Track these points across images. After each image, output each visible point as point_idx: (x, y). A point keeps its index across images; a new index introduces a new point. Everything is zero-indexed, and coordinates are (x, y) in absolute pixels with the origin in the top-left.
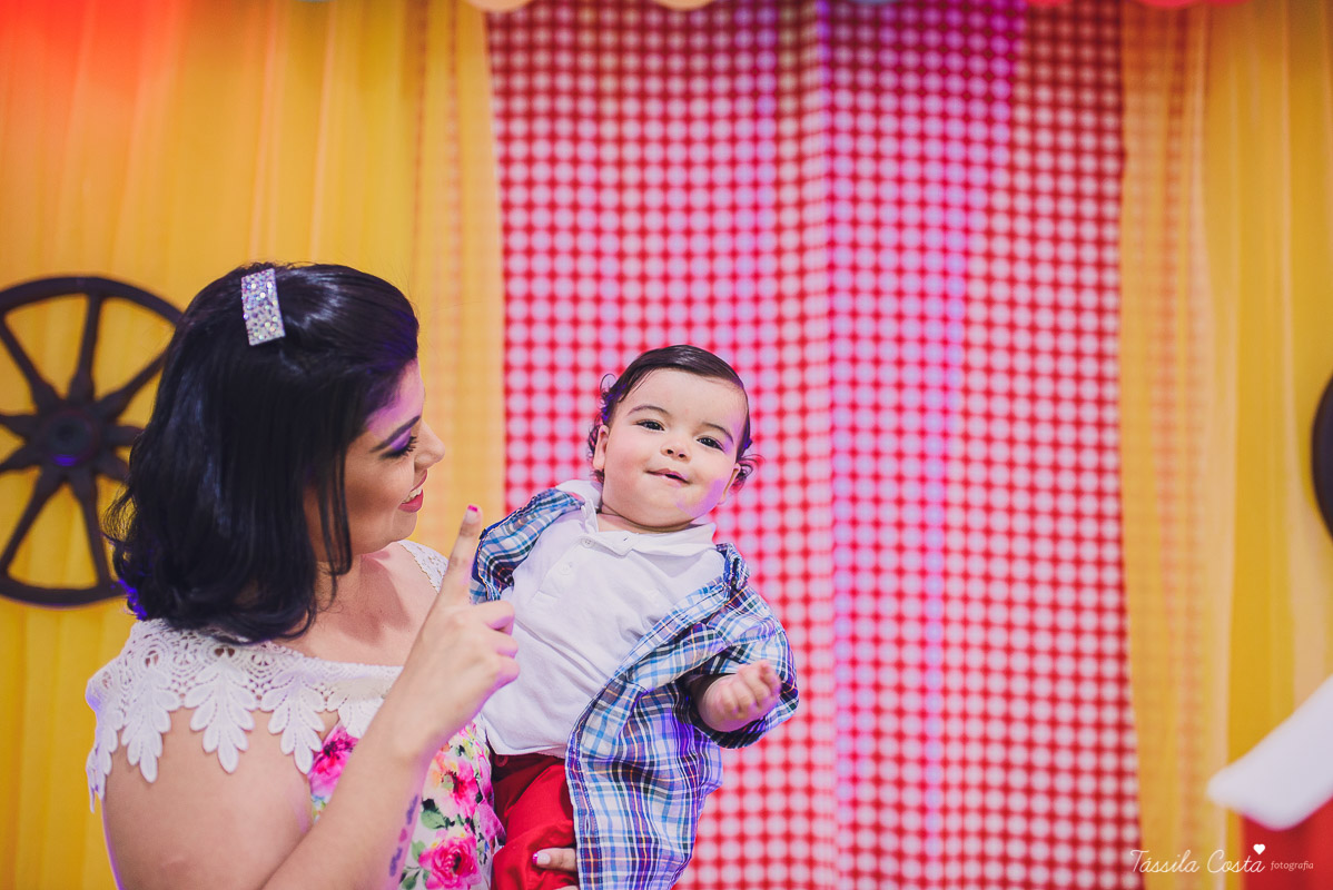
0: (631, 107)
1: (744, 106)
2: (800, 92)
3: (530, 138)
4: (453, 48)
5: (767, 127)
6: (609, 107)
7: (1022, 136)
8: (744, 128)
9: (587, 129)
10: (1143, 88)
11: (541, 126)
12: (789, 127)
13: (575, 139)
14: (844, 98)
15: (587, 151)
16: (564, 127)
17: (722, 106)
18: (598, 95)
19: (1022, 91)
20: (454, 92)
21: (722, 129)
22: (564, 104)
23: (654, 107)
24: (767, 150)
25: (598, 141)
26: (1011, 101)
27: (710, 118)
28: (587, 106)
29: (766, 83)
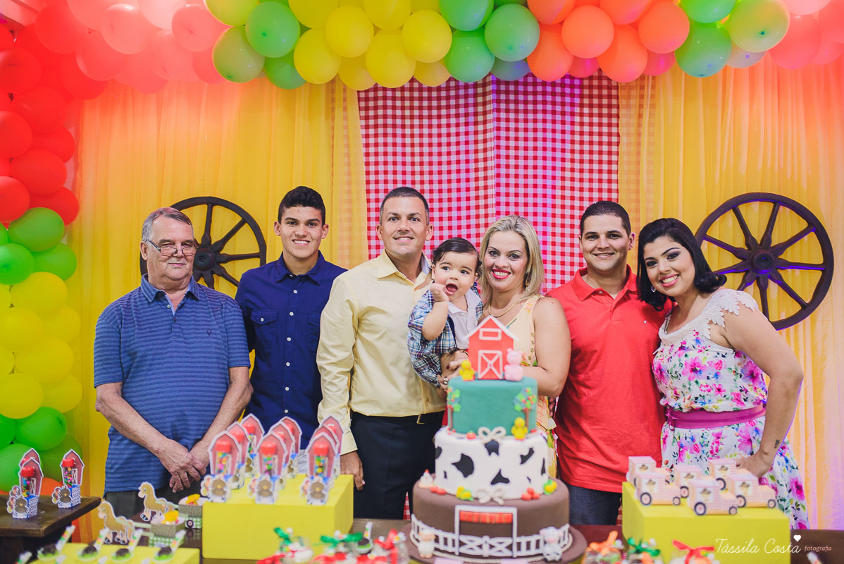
0: (416, 122)
1: (462, 120)
2: (485, 113)
3: (376, 136)
4: (345, 100)
5: (471, 128)
6: (408, 122)
7: (577, 128)
8: (462, 129)
9: (399, 131)
10: (628, 107)
11: (381, 131)
12: (480, 128)
13: (394, 135)
14: (503, 115)
15: (399, 140)
16: (390, 131)
17: (453, 121)
18: (403, 117)
19: (577, 110)
20: (346, 118)
21: (453, 130)
22: (390, 121)
23: (425, 122)
24: (471, 138)
25: (403, 136)
26: (572, 114)
27: (448, 126)
28: (399, 122)
29: (471, 110)
